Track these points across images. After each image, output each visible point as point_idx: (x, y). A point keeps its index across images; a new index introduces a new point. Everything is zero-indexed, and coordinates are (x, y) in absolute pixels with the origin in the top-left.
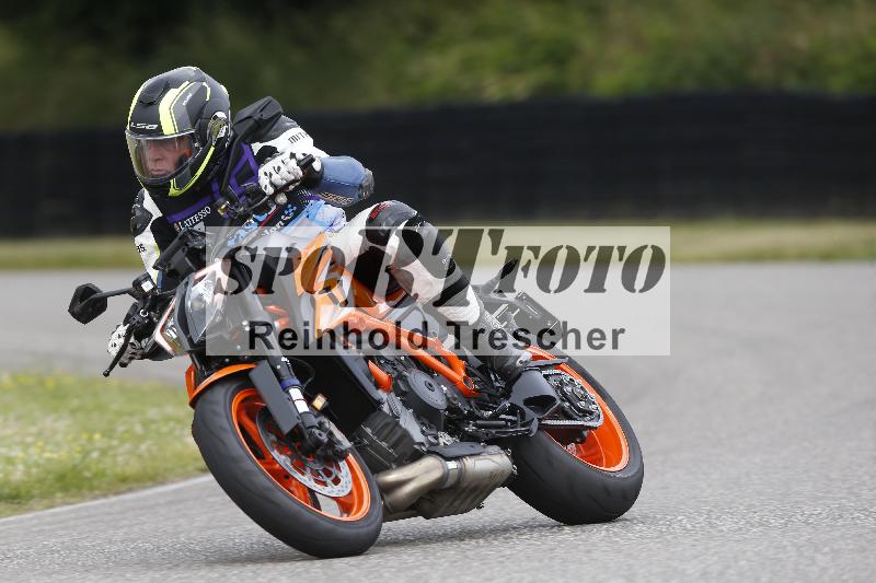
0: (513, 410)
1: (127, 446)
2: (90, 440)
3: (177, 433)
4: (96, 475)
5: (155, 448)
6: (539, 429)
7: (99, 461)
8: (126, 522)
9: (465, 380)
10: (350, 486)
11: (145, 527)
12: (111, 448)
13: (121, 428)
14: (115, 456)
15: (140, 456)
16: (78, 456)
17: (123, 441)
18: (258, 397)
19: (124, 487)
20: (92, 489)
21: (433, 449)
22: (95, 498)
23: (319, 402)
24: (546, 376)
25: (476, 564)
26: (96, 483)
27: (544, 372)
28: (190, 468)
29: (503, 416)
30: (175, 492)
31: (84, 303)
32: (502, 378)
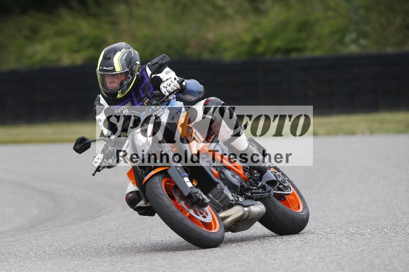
9: (244, 174)
21: (237, 202)
31: (81, 145)
32: (258, 172)
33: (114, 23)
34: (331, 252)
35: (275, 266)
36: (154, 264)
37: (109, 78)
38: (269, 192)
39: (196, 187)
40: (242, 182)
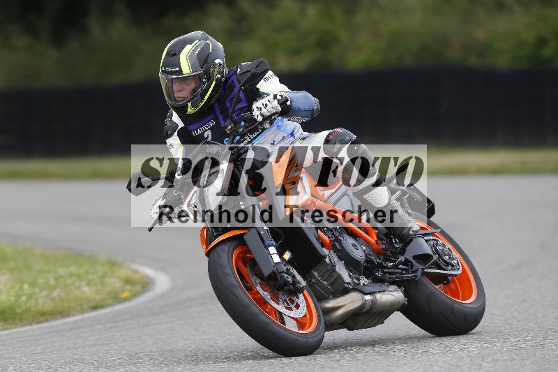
0: (406, 262)
1: (45, 293)
2: (21, 289)
3: (77, 284)
4: (25, 311)
5: (63, 294)
6: (422, 275)
7: (26, 302)
8: (43, 341)
9: (377, 242)
10: (305, 310)
11: (56, 345)
12: (34, 293)
13: (41, 281)
14: (37, 299)
15: (53, 299)
16: (13, 299)
17: (42, 289)
18: (249, 251)
19: (42, 319)
20: (21, 320)
21: (356, 287)
22: (24, 325)
23: (287, 256)
24: (427, 241)
25: (266, 369)
26: (24, 316)
27: (426, 238)
28: (85, 307)
29: (400, 266)
30: (76, 322)
32: (400, 241)
38: (414, 272)
39: (288, 262)
40: (371, 255)
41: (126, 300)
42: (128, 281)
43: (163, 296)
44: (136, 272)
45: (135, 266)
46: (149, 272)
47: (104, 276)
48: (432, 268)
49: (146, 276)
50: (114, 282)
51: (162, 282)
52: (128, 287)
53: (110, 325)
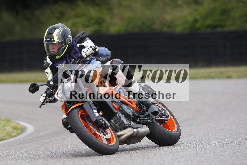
0: (149, 115)
6: (155, 120)
9: (136, 107)
10: (110, 136)
21: (130, 126)
23: (101, 113)
24: (156, 106)
29: (147, 117)
31: (33, 88)
32: (145, 106)
33: (110, 9)
34: (240, 149)
35: (206, 157)
36: (133, 156)
37: (51, 46)
38: (152, 119)
39: (102, 116)
40: (134, 112)
41: (14, 136)
42: (15, 128)
43: (31, 134)
44: (19, 124)
45: (18, 122)
46: (24, 124)
47: (4, 126)
48: (158, 117)
49: (23, 126)
50: (9, 129)
51: (30, 128)
52: (15, 131)
53: (7, 148)
